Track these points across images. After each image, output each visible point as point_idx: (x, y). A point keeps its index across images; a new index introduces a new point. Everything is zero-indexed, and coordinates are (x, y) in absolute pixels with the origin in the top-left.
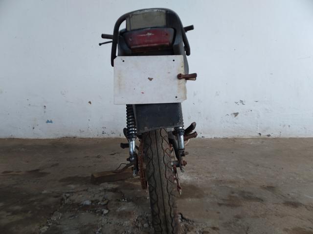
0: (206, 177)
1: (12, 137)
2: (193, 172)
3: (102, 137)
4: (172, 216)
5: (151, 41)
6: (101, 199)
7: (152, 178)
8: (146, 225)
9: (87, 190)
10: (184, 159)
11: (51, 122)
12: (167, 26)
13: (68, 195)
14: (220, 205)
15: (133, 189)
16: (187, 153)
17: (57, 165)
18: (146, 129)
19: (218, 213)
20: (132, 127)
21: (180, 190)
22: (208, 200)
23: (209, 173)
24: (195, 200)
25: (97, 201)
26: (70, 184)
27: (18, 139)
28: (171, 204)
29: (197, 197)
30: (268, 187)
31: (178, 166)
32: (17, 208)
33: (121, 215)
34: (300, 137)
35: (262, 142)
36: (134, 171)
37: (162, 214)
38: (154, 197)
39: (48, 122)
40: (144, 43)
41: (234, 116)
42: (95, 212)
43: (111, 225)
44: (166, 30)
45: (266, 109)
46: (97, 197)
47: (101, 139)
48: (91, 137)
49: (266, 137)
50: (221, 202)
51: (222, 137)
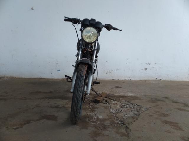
11: (60, 71)
14: (149, 102)
22: (144, 101)
23: (139, 93)
34: (175, 80)
35: (158, 82)
39: (58, 71)
41: (145, 70)
49: (160, 80)
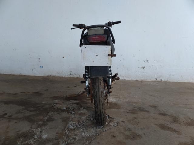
0: (123, 100)
1: (21, 74)
2: (117, 97)
3: (69, 77)
4: (104, 113)
5: (98, 40)
6: (71, 107)
7: (96, 97)
8: (92, 119)
9: (64, 103)
10: (111, 90)
11: (42, 67)
12: (104, 34)
13: (55, 104)
14: (127, 112)
15: (86, 104)
16: (112, 87)
17: (47, 90)
18: (94, 77)
19: (126, 116)
20: (87, 74)
21: (108, 104)
22: (122, 110)
23: (125, 98)
24: (116, 110)
25: (69, 108)
26: (55, 100)
27: (24, 75)
28: (103, 108)
29: (117, 109)
30: (153, 106)
31: (108, 93)
32: (31, 109)
33: (80, 114)
34: (179, 81)
35: (157, 84)
36: (88, 94)
37: (99, 112)
38: (96, 105)
40: (95, 41)
41: (142, 68)
42: (68, 112)
43: (76, 118)
44: (104, 36)
45: (161, 66)
46: (69, 106)
47: (69, 78)
48: (64, 76)
49: (160, 81)
50: (129, 111)
51: (135, 80)
